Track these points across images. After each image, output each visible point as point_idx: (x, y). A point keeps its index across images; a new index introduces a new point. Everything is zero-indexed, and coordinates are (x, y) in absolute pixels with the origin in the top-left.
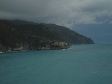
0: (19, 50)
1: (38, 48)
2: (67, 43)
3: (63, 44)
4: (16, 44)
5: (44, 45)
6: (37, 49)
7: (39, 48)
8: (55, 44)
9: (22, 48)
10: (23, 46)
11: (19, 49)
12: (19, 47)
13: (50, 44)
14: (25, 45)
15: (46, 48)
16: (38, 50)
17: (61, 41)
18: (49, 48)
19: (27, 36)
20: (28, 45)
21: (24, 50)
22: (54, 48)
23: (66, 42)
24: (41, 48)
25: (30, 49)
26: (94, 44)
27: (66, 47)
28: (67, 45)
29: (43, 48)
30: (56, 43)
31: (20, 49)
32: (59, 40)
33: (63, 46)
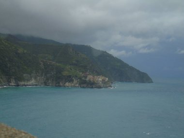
0: (28, 85)
1: (59, 83)
2: (107, 79)
3: (100, 79)
4: (25, 75)
5: (69, 79)
6: (57, 85)
7: (61, 84)
8: (87, 79)
9: (33, 81)
10: (35, 78)
11: (28, 83)
12: (28, 80)
13: (80, 78)
14: (38, 78)
15: (73, 85)
16: (60, 86)
17: (99, 74)
18: (77, 85)
19: (42, 63)
20: (43, 77)
21: (36, 85)
22: (85, 85)
23: (106, 77)
24: (65, 83)
25: (46, 84)
26: (152, 82)
27: (106, 85)
28: (108, 81)
29: (67, 84)
30: (90, 77)
31: (30, 83)
32: (94, 72)
33: (101, 83)
